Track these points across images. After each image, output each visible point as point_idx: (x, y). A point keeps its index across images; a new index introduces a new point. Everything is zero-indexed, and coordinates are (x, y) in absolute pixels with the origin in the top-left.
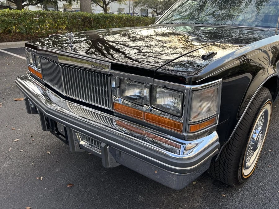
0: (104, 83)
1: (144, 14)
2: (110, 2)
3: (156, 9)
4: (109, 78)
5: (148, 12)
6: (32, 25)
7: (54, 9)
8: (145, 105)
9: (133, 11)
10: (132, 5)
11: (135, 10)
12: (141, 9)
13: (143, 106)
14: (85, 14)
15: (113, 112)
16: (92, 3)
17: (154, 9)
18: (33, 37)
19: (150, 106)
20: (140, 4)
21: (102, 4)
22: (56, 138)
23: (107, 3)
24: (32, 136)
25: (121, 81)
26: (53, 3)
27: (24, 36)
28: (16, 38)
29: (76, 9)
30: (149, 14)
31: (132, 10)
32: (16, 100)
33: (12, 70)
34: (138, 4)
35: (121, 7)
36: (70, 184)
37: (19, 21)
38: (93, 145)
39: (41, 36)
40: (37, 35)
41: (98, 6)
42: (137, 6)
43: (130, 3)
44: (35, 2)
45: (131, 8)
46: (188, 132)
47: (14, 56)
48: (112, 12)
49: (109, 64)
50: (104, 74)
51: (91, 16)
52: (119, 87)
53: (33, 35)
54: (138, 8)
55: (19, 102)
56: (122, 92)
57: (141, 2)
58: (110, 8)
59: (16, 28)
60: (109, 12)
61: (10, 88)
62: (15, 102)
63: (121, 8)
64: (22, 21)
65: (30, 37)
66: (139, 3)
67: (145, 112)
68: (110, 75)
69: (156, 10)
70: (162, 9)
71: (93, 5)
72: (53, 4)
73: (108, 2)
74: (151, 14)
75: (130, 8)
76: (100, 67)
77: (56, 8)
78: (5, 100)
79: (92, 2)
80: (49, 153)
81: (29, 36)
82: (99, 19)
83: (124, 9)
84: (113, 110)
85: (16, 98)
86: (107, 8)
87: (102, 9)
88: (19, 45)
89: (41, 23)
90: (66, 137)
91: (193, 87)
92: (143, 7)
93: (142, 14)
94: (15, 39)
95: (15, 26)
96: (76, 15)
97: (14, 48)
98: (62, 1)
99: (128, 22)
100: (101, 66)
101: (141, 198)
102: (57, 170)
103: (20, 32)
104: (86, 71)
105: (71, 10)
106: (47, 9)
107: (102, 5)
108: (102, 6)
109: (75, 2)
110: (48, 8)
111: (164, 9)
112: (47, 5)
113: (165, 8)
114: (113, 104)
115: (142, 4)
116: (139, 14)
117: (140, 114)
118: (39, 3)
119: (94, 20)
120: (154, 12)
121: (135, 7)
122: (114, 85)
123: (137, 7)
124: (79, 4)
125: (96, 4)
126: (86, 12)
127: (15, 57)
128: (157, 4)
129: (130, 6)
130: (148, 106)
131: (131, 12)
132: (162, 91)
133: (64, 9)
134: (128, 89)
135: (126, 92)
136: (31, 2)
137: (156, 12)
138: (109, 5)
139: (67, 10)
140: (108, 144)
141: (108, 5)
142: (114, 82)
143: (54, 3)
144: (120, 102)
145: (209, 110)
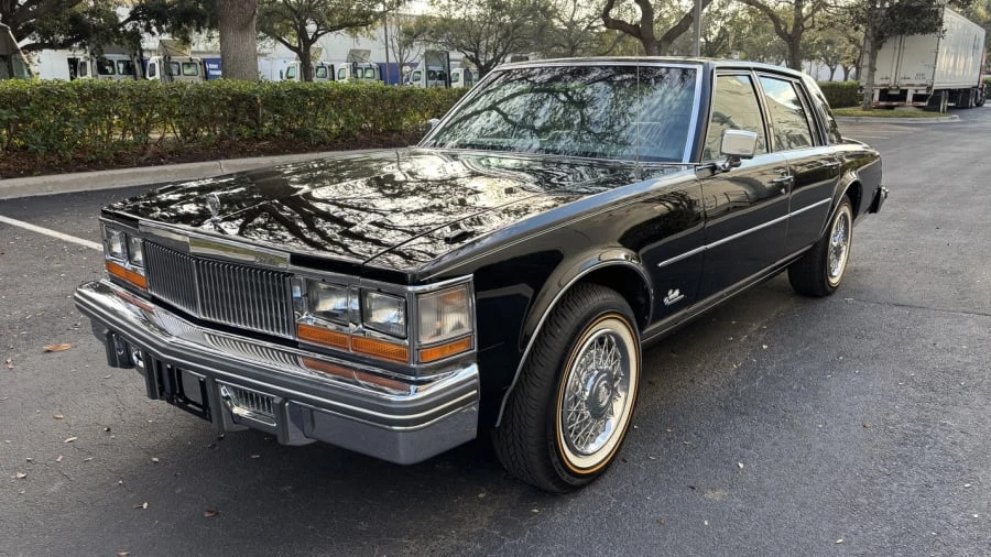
0: (280, 288)
1: (437, 69)
2: (319, 33)
3: (476, 52)
4: (287, 279)
5: (449, 60)
6: (67, 127)
7: (129, 59)
8: (351, 324)
9: (401, 60)
10: (395, 40)
11: (405, 55)
12: (427, 52)
13: (347, 326)
14: (237, 85)
15: (297, 343)
16: (262, 39)
17: (469, 53)
18: (67, 163)
19: (361, 326)
20: (421, 38)
21: (295, 39)
22: (182, 412)
23: (310, 37)
24: (109, 430)
25: (310, 284)
26: (125, 38)
27: (39, 159)
28: (12, 166)
29: (203, 53)
30: (455, 66)
31: (397, 55)
32: (48, 351)
33: (15, 268)
34: (415, 36)
35: (357, 47)
36: (211, 512)
37: (25, 114)
38: (261, 411)
39: (94, 157)
40: (80, 156)
41: (281, 46)
42: (411, 43)
43: (389, 34)
44: (61, 38)
45: (393, 48)
46: (418, 363)
47: (11, 225)
48: (327, 63)
49: (288, 256)
50: (279, 273)
51: (256, 92)
52: (307, 295)
53: (69, 154)
54: (417, 48)
55: (60, 354)
56: (312, 305)
57: (425, 29)
58: (321, 49)
59: (10, 136)
60: (319, 62)
61: (23, 320)
62: (48, 354)
63: (358, 51)
64: (33, 114)
65: (57, 162)
66: (419, 33)
67: (352, 336)
68: (289, 274)
69: (477, 56)
70: (495, 51)
71: (263, 43)
72: (126, 42)
73: (316, 33)
74: (461, 66)
75: (390, 50)
76: (271, 262)
77: (135, 55)
78: (18, 351)
79: (261, 34)
80: (156, 459)
81: (53, 158)
82: (283, 99)
83: (369, 52)
84: (297, 340)
85: (47, 344)
86: (312, 53)
87: (295, 54)
88: (23, 188)
89: (94, 119)
90: (205, 406)
91: (419, 288)
92: (431, 47)
93: (431, 68)
94: (9, 169)
95: (8, 128)
96: (207, 90)
97: (5, 198)
98: (157, 34)
99: (375, 105)
100: (273, 259)
101: (363, 526)
102: (178, 491)
103: (25, 148)
104: (246, 268)
105: (186, 59)
106: (105, 59)
107: (295, 42)
108: (293, 44)
109: (204, 35)
110: (106, 55)
111: (500, 50)
112: (105, 48)
113: (505, 50)
114: (296, 328)
115: (427, 37)
116: (419, 68)
117: (344, 342)
118: (76, 40)
119: (265, 104)
120: (468, 60)
121: (406, 45)
122: (297, 293)
123: (412, 46)
124: (216, 41)
125: (272, 41)
126: (242, 78)
127: (16, 227)
128: (479, 35)
129: (390, 43)
130: (357, 325)
131: (392, 60)
132: (379, 298)
133: (162, 57)
134: (324, 298)
135: (321, 302)
136: (48, 38)
137: (476, 61)
138: (318, 42)
139: (174, 59)
140: (287, 397)
141: (313, 41)
142: (298, 288)
143: (128, 39)
144: (309, 323)
145: (459, 326)
